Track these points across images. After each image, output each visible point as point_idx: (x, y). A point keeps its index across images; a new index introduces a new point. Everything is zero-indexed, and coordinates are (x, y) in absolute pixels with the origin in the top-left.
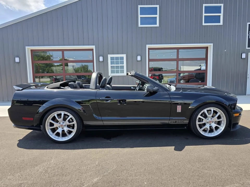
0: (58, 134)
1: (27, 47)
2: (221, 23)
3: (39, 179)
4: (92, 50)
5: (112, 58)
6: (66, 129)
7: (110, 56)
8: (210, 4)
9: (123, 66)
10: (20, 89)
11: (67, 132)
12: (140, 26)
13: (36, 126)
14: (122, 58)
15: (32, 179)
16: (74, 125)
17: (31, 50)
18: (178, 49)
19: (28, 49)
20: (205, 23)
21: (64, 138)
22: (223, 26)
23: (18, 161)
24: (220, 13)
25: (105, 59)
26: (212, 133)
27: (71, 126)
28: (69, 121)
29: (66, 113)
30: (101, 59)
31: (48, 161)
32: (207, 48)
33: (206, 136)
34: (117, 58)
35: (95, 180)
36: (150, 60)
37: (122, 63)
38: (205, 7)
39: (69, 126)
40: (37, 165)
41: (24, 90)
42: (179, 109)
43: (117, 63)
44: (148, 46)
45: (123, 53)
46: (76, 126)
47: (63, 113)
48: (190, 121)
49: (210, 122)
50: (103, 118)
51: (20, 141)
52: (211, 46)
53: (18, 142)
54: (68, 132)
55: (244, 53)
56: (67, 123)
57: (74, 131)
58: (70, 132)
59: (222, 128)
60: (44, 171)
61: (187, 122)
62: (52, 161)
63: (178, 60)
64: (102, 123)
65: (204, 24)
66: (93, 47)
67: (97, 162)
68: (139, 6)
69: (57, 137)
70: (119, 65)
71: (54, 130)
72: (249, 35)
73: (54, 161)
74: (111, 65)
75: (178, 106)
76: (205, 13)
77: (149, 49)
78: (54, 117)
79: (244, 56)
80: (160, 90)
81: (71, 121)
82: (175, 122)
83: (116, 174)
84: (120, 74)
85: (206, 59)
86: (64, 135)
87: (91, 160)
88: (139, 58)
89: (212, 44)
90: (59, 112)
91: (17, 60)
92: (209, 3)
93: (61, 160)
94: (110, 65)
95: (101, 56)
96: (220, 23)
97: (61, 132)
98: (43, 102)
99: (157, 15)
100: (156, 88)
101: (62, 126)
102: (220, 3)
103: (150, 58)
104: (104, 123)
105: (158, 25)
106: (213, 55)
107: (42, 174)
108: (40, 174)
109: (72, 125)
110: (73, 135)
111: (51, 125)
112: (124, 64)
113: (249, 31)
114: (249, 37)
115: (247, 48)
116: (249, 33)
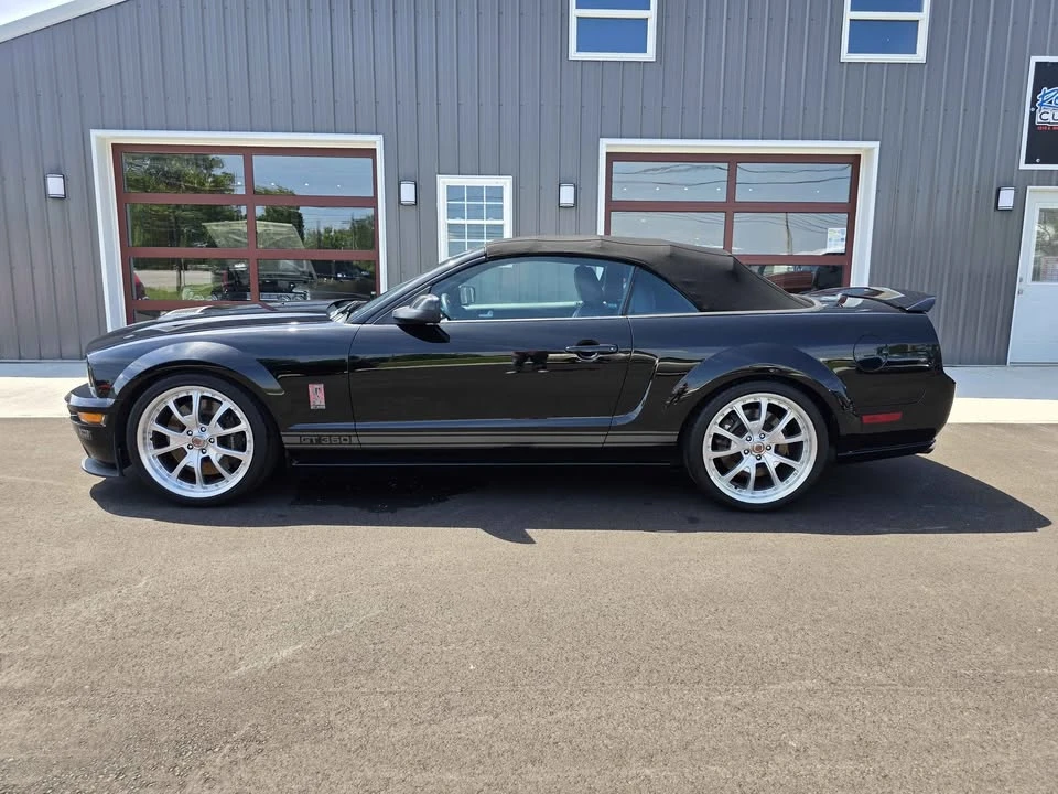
1: (95, 134)
2: (920, 55)
3: (75, 644)
4: (371, 153)
5: (453, 192)
7: (444, 182)
9: (501, 226)
12: (574, 54)
14: (496, 193)
15: (48, 642)
17: (113, 145)
18: (734, 160)
19: (102, 141)
20: (851, 51)
22: (926, 66)
23: (11, 578)
24: (919, 9)
25: (425, 195)
30: (408, 193)
31: (126, 583)
32: (854, 161)
34: (475, 193)
35: (285, 653)
36: (612, 206)
37: (497, 213)
40: (77, 597)
43: (476, 212)
44: (606, 145)
45: (499, 173)
52: (870, 151)
55: (1008, 185)
60: (99, 618)
62: (141, 585)
63: (730, 208)
65: (846, 56)
66: (375, 141)
67: (313, 592)
70: (485, 222)
72: (1033, 110)
73: (147, 584)
74: (451, 221)
76: (853, 9)
77: (612, 157)
79: (1007, 199)
83: (372, 636)
85: (850, 209)
87: (293, 584)
88: (567, 196)
89: (878, 143)
91: (55, 186)
93: (176, 583)
94: (443, 220)
95: (407, 180)
96: (915, 53)
99: (649, 8)
103: (615, 197)
105: (650, 54)
106: (878, 191)
107: (91, 626)
108: (83, 625)
112: (502, 219)
113: (1036, 91)
114: (1033, 116)
115: (1023, 166)
116: (1034, 100)
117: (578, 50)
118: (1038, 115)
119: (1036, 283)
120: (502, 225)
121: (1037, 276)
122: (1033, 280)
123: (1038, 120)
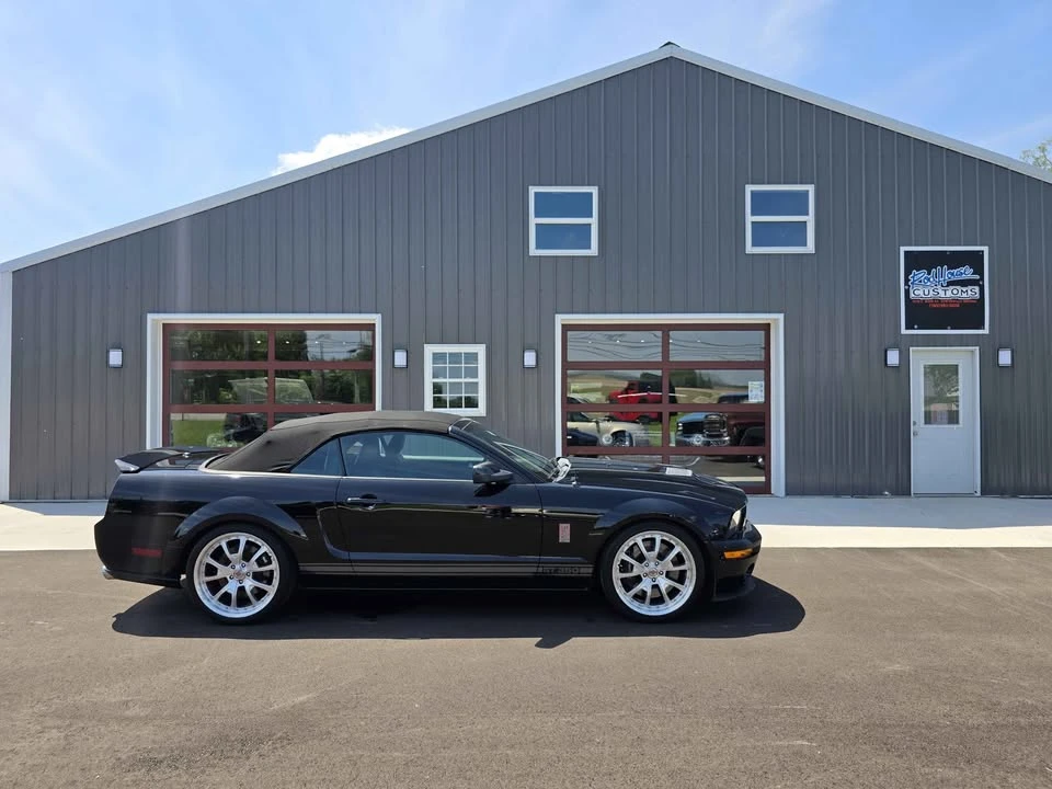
0: (226, 599)
1: (150, 317)
2: (810, 248)
4: (371, 327)
5: (437, 357)
6: (249, 584)
7: (430, 350)
8: (769, 183)
10: (132, 469)
11: (252, 592)
12: (533, 251)
13: (167, 575)
14: (473, 357)
16: (272, 572)
17: (164, 324)
18: (666, 329)
19: (155, 322)
20: (754, 245)
21: (241, 610)
22: (816, 256)
24: (805, 213)
25: (415, 360)
26: (661, 607)
27: (266, 578)
28: (260, 562)
29: (253, 539)
30: (400, 359)
31: (195, 661)
32: (766, 328)
33: (643, 613)
34: (455, 357)
36: (567, 366)
37: (473, 373)
38: (753, 194)
39: (257, 576)
41: (142, 473)
42: (565, 534)
43: (455, 373)
44: (561, 319)
45: (475, 342)
46: (277, 575)
47: (243, 538)
48: (596, 571)
49: (653, 572)
50: (354, 556)
51: (118, 616)
52: (777, 320)
53: (115, 619)
54: (256, 592)
55: (893, 347)
56: (253, 566)
57: (272, 590)
58: (260, 594)
59: (687, 591)
60: (182, 681)
61: (587, 570)
63: (665, 366)
64: (350, 569)
65: (750, 249)
66: (376, 319)
68: (533, 190)
69: (223, 606)
70: (463, 380)
71: (214, 587)
72: (907, 287)
74: (436, 380)
75: (562, 526)
76: (754, 213)
77: (566, 328)
78: (220, 549)
79: (893, 358)
80: (517, 477)
81: (266, 561)
82: (556, 571)
84: (463, 409)
85: (765, 365)
86: (243, 600)
88: (530, 359)
89: (783, 315)
90: (233, 536)
92: (766, 180)
94: (429, 380)
95: (400, 348)
96: (806, 246)
97: (234, 594)
98: (190, 507)
99: (591, 216)
100: (503, 472)
101: (239, 576)
102: (801, 183)
103: (569, 359)
104: (356, 569)
105: (594, 250)
109: (268, 574)
110: (267, 600)
111: (211, 570)
112: (477, 377)
113: (907, 274)
114: (907, 292)
115: (904, 331)
116: (907, 281)
117: (537, 248)
118: (911, 291)
119: (927, 426)
120: (477, 383)
121: (929, 418)
122: (926, 423)
123: (912, 295)
